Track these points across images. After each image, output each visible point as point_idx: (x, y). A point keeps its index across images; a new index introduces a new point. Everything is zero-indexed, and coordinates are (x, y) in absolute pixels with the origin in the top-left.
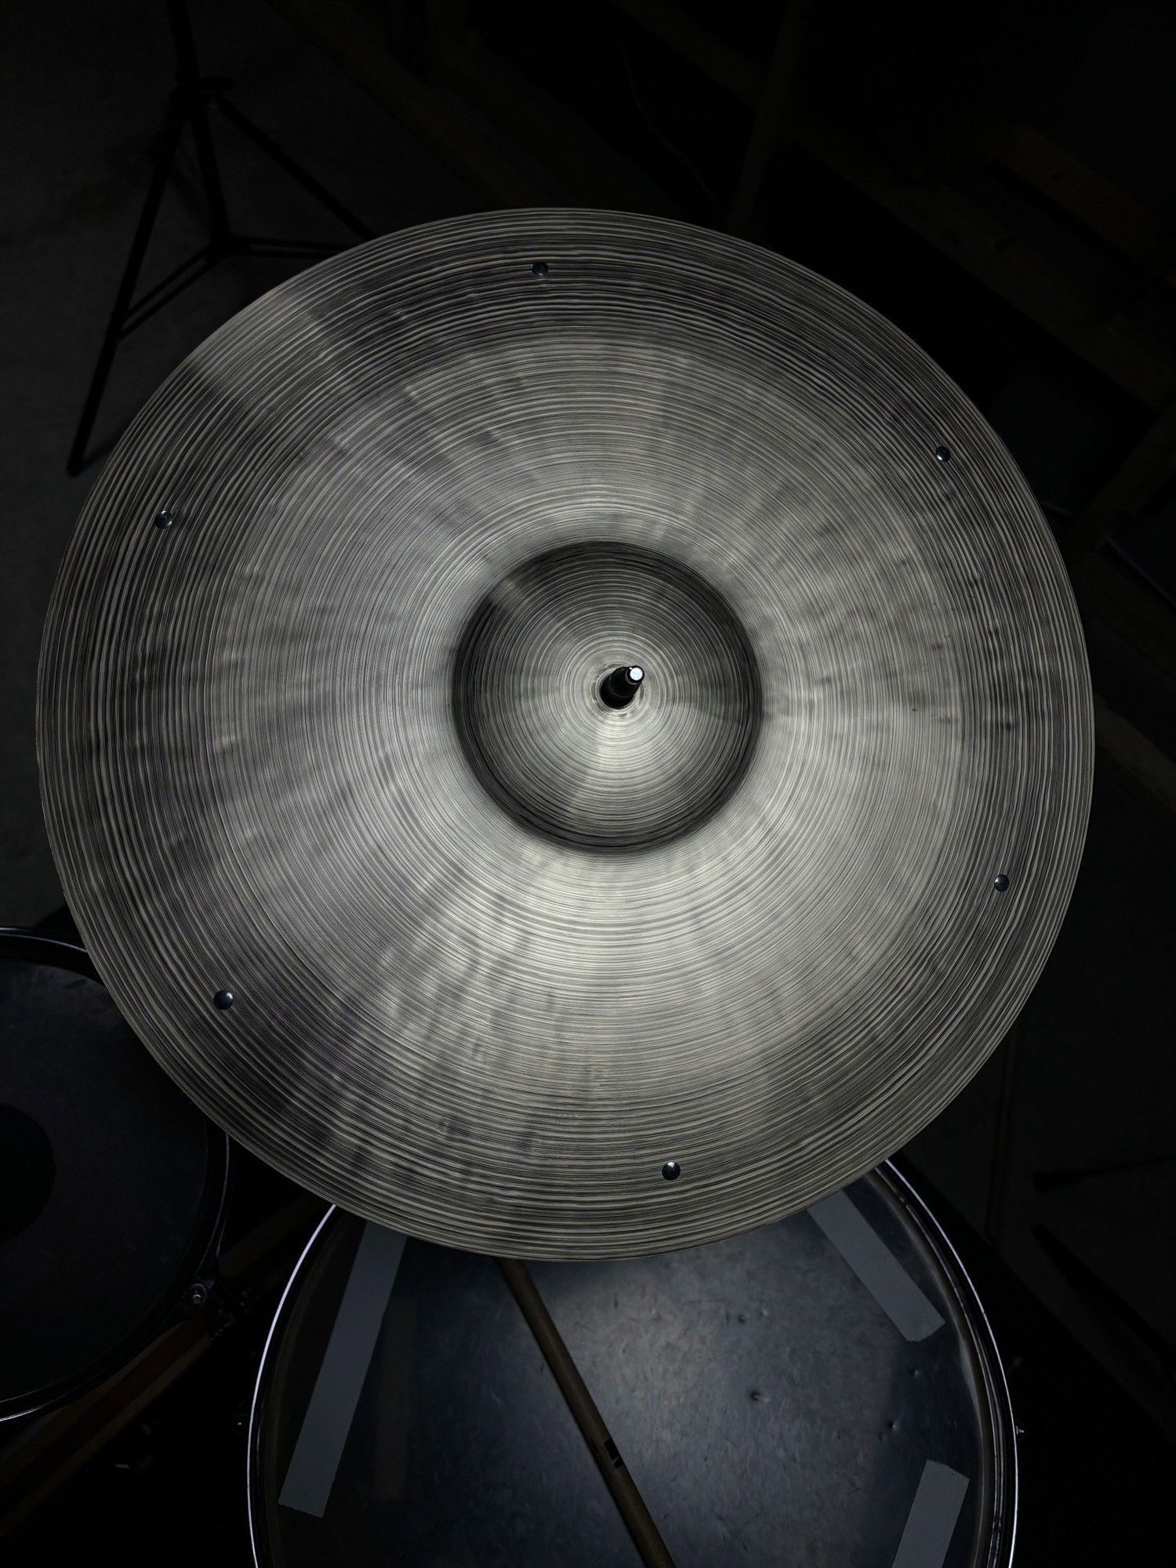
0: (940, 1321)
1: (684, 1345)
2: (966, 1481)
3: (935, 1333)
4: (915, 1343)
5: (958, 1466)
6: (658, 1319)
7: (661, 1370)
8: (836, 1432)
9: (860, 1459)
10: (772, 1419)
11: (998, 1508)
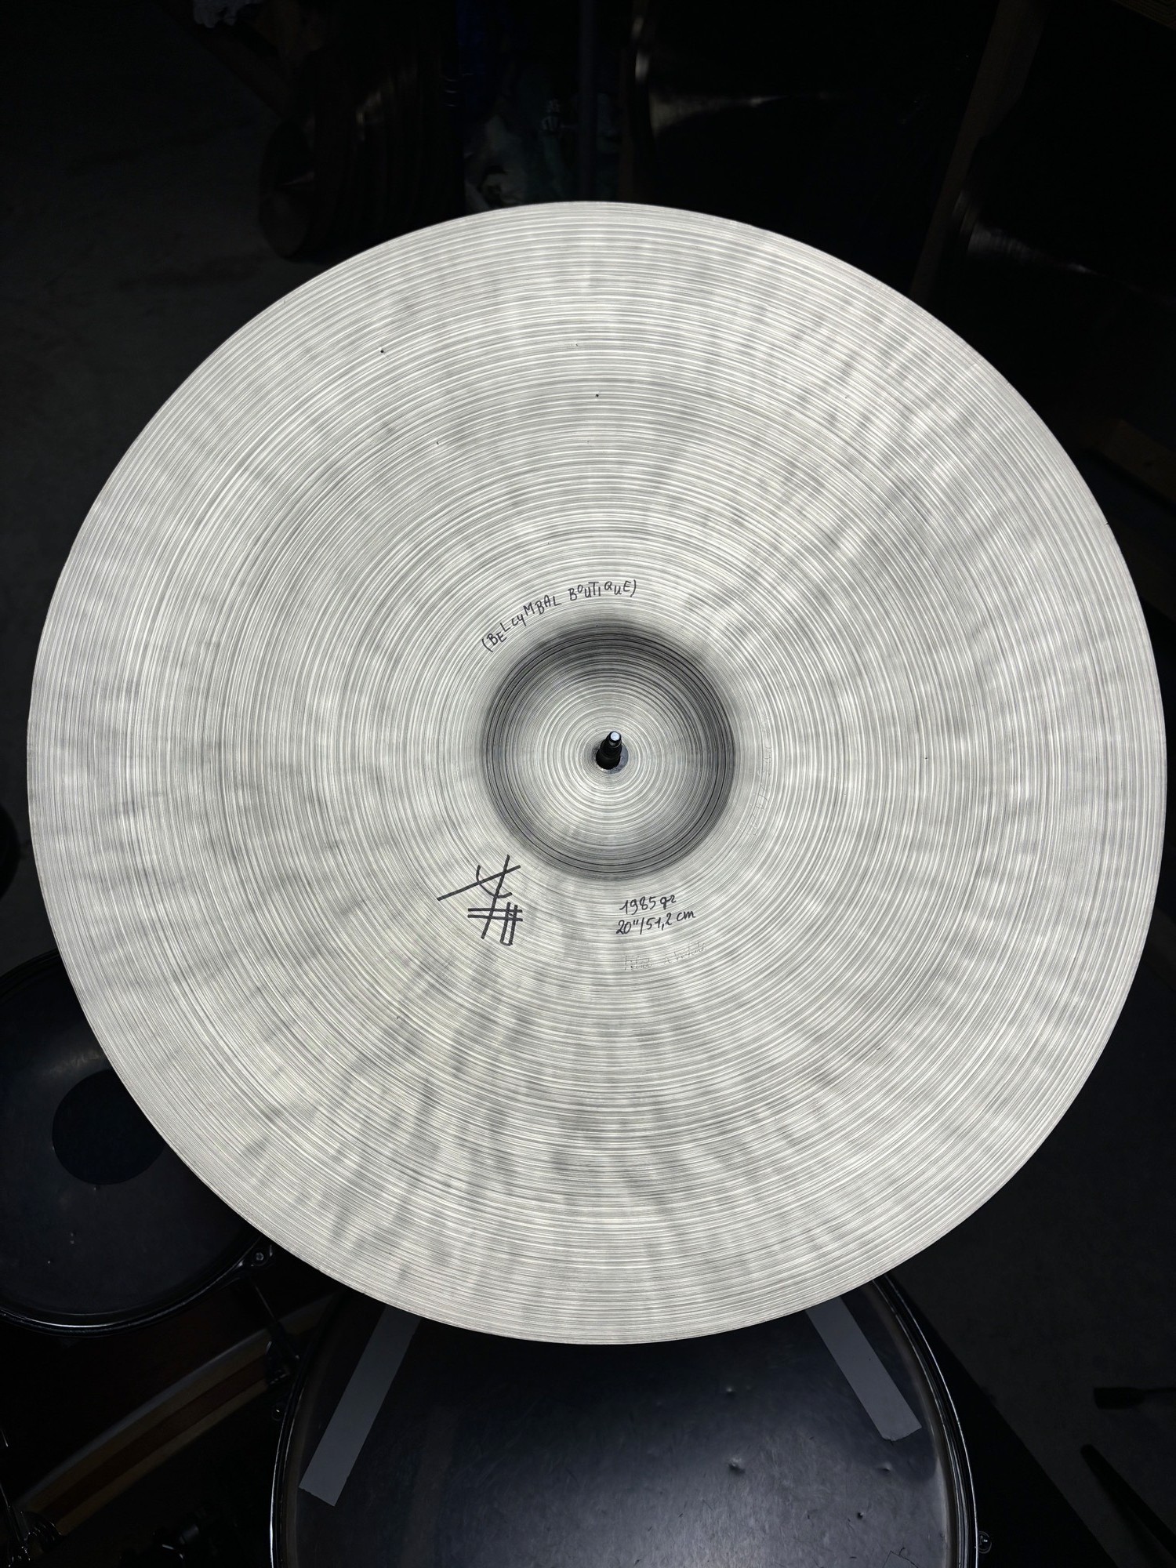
0: (916, 1426)
3: (911, 1435)
4: (889, 1440)
8: (806, 1512)
9: (826, 1540)
10: (748, 1489)
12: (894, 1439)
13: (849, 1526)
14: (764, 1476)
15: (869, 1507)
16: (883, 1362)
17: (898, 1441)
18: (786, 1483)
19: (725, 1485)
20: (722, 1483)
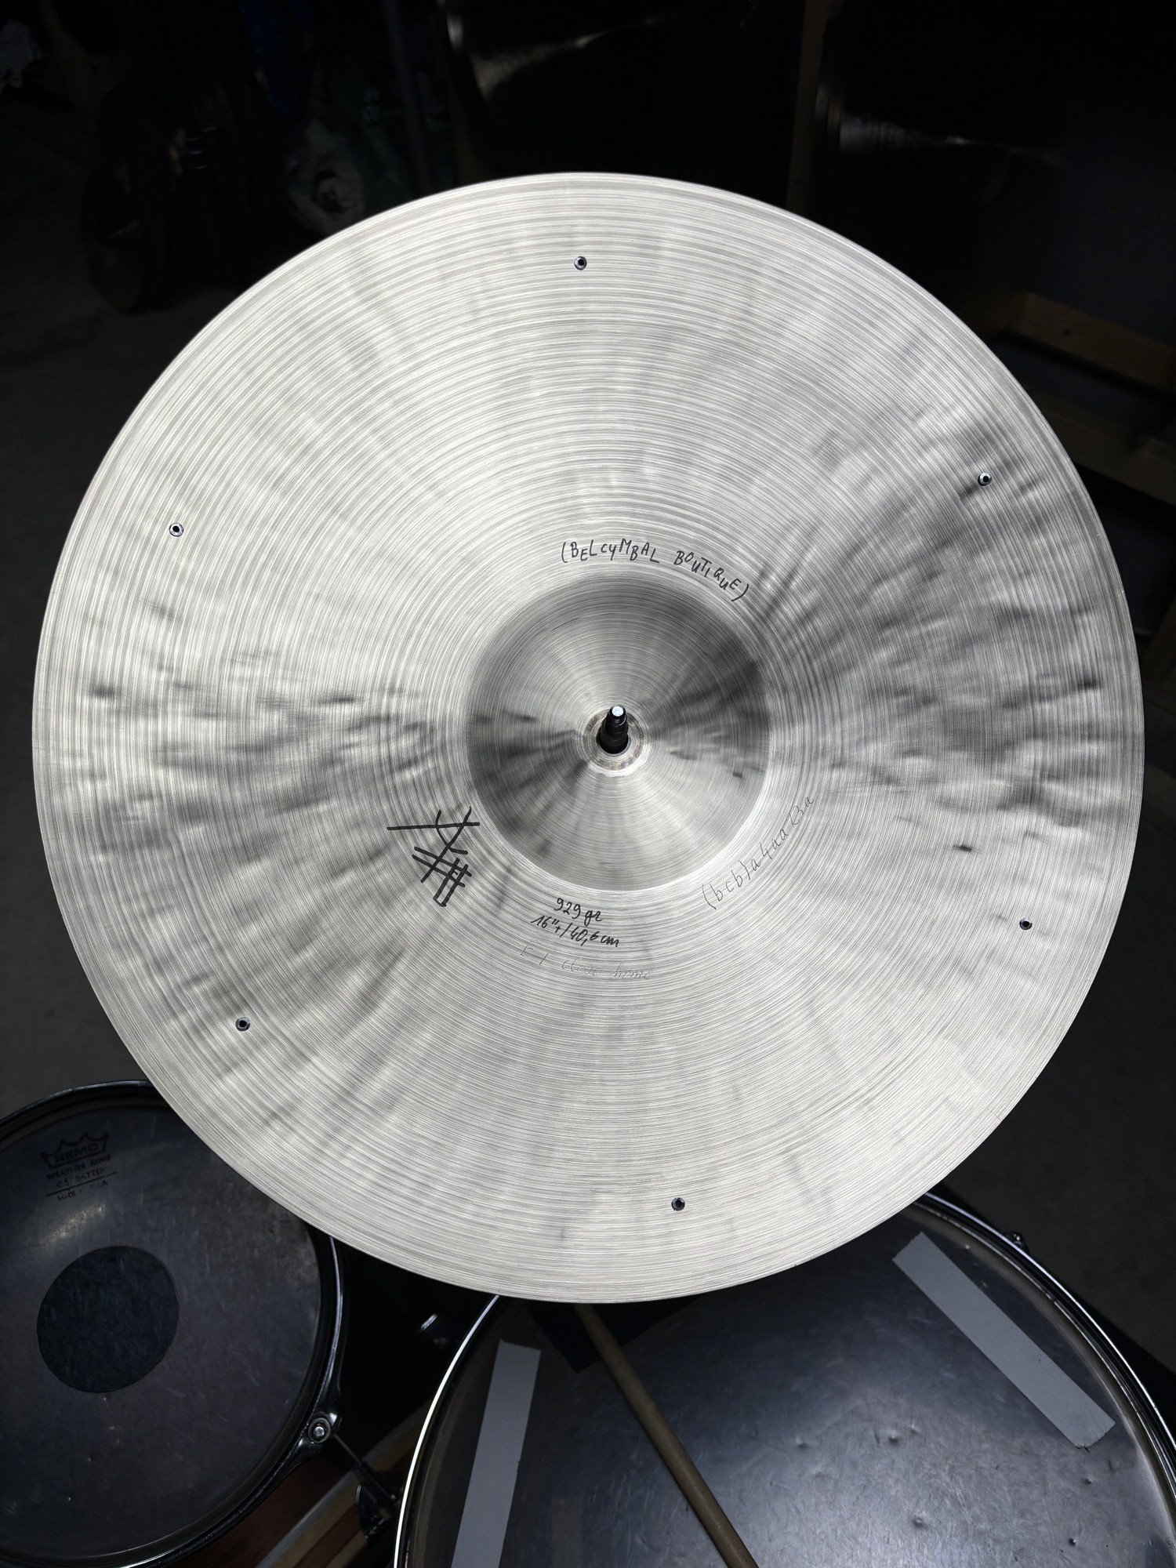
1: (833, 1471)
3: (1105, 1435)
4: (1085, 1446)
6: (803, 1447)
7: (813, 1501)
8: (1012, 1554)
10: (940, 1544)
12: (1088, 1444)
13: (1063, 1558)
14: (955, 1525)
15: (1080, 1530)
16: (1055, 1360)
17: (1095, 1444)
18: (983, 1526)
19: (914, 1547)
20: (910, 1545)
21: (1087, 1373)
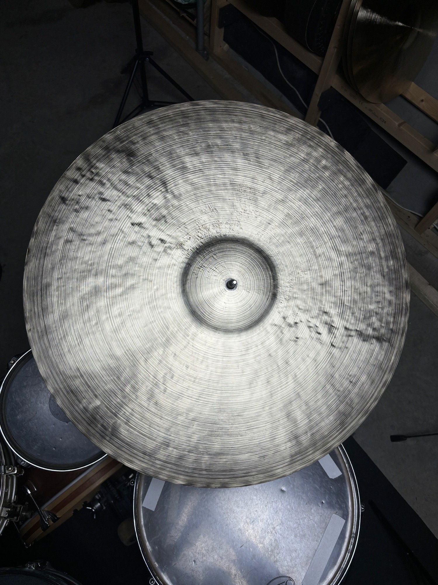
0: (341, 474)
2: (344, 521)
3: (339, 476)
4: (332, 479)
5: (343, 517)
9: (312, 511)
10: (287, 497)
11: (354, 530)
14: (292, 492)
17: (335, 479)
18: (299, 494)
19: (280, 496)
20: (279, 495)
21: (338, 459)
